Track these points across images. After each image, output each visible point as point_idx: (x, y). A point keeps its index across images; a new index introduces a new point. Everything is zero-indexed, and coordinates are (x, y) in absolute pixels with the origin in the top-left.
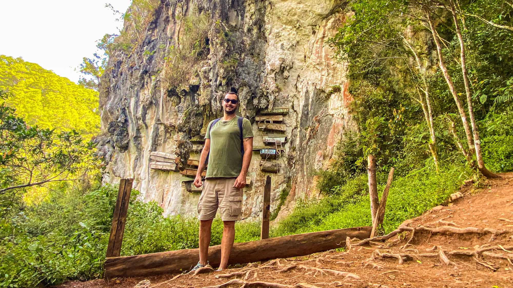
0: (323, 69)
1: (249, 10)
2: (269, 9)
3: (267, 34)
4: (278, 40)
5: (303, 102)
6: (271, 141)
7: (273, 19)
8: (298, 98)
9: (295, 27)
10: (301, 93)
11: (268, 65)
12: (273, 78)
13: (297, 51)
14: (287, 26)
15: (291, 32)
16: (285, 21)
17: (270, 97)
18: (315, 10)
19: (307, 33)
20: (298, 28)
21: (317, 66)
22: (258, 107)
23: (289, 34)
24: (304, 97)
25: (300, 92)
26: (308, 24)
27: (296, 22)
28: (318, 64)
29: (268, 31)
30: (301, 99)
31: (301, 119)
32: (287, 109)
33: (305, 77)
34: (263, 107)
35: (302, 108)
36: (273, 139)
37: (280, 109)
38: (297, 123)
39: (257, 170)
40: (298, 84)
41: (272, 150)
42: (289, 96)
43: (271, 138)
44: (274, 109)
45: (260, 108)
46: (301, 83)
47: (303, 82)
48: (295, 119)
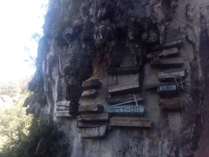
5: (199, 29)
6: (168, 77)
8: (191, 28)
10: (195, 22)
17: (159, 27)
22: (148, 42)
24: (198, 24)
25: (193, 19)
30: (195, 27)
31: (200, 49)
32: (181, 39)
33: (195, 4)
34: (154, 41)
35: (199, 36)
36: (170, 74)
37: (173, 41)
38: (195, 54)
39: (157, 110)
40: (189, 13)
41: (171, 86)
42: (181, 27)
43: (168, 74)
44: (166, 43)
45: (150, 42)
46: (192, 10)
47: (194, 9)
48: (192, 51)
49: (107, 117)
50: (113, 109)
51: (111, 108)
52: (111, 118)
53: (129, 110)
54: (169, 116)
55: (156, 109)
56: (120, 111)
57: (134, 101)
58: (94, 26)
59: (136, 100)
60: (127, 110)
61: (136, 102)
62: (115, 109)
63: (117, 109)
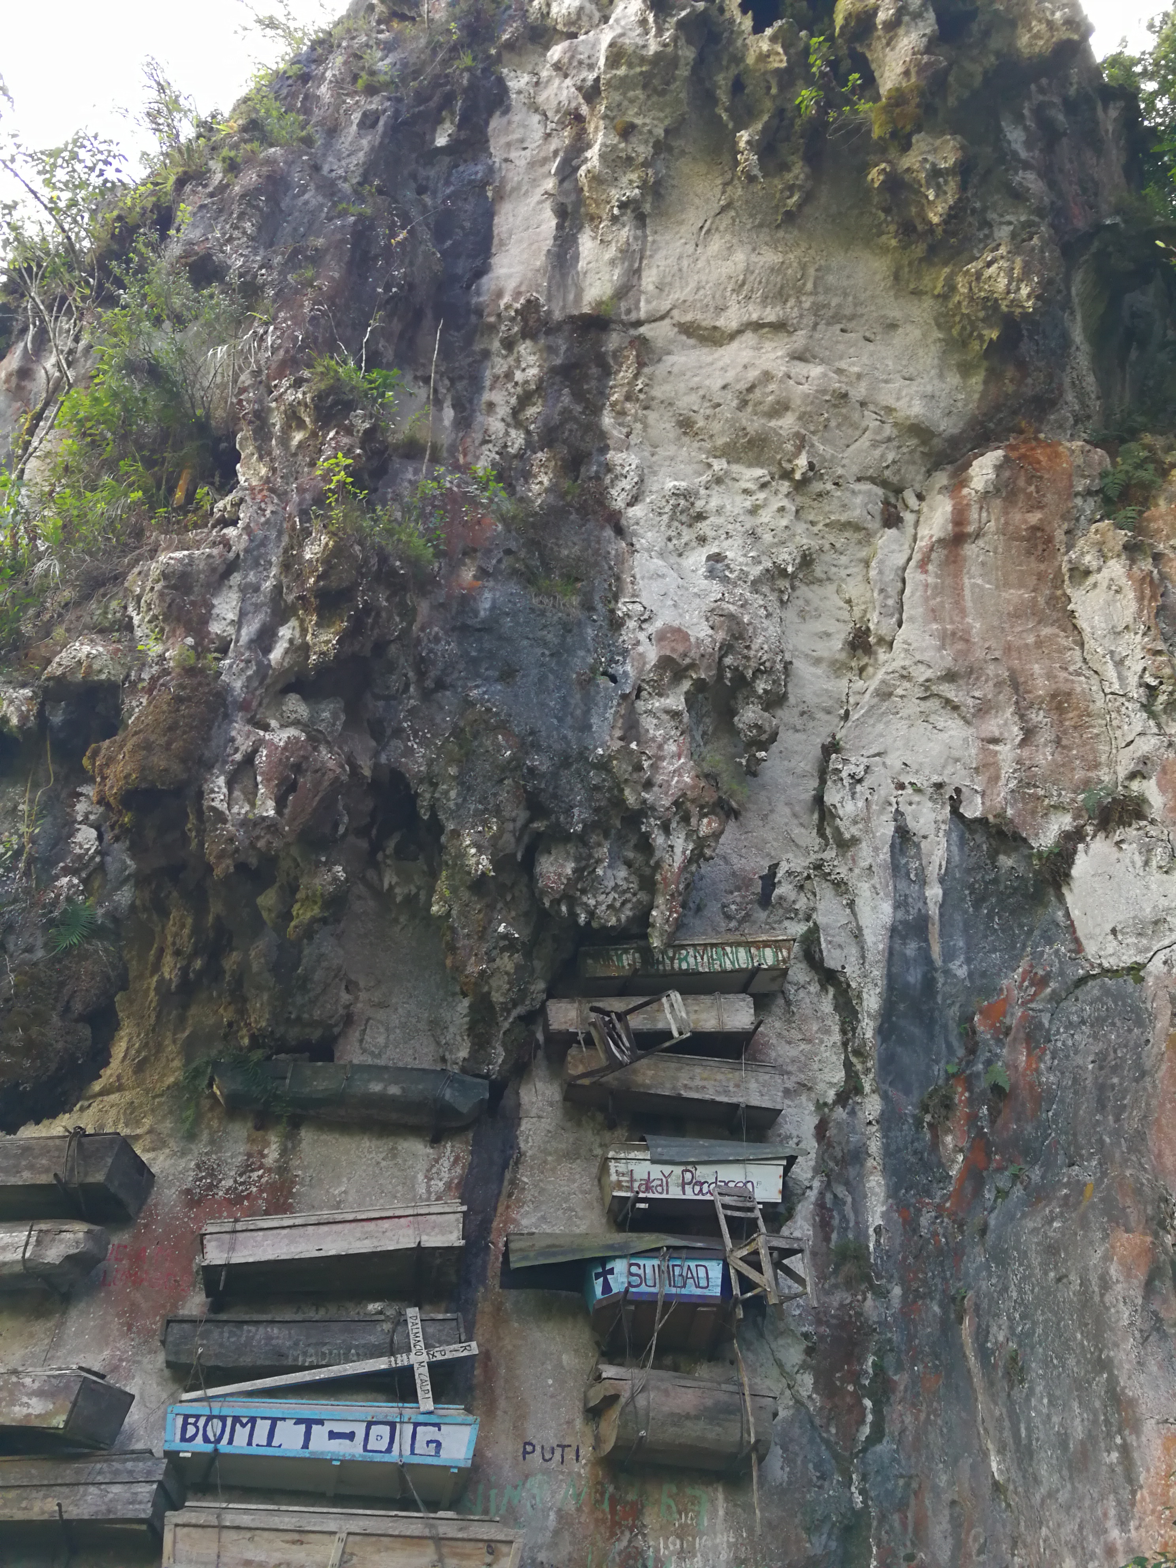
0: (984, 709)
1: (509, 376)
2: (625, 374)
3: (618, 497)
4: (688, 535)
5: (886, 908)
6: (675, 1193)
7: (653, 433)
8: (840, 887)
9: (787, 475)
10: (865, 854)
11: (642, 636)
12: (675, 715)
13: (802, 615)
14: (735, 468)
15: (761, 496)
16: (720, 441)
17: (659, 839)
18: (891, 402)
19: (856, 514)
20: (805, 481)
21: (948, 691)
22: (573, 915)
23: (753, 511)
24: (881, 877)
25: (855, 841)
26: (855, 469)
27: (789, 447)
28: (950, 677)
29: (626, 484)
30: (863, 889)
31: (879, 1031)
32: (777, 945)
33: (872, 752)
34: (613, 921)
35: (881, 947)
36: (688, 1176)
37: (731, 945)
38: (854, 1060)
39: (570, 1455)
40: (832, 797)
41: (692, 1264)
42: (780, 873)
43: (678, 1170)
44: (683, 947)
45: (588, 923)
46: (852, 786)
47: (866, 784)
48: (837, 1037)
49: (146, 1491)
50: (210, 1418)
51: (202, 1409)
52: (177, 1506)
53: (351, 1436)
54: (651, 1519)
55: (563, 1447)
56: (269, 1444)
57: (402, 1360)
58: (227, 718)
59: (424, 1358)
60: (333, 1435)
61: (422, 1375)
62: (236, 1419)
63: (253, 1420)
